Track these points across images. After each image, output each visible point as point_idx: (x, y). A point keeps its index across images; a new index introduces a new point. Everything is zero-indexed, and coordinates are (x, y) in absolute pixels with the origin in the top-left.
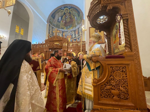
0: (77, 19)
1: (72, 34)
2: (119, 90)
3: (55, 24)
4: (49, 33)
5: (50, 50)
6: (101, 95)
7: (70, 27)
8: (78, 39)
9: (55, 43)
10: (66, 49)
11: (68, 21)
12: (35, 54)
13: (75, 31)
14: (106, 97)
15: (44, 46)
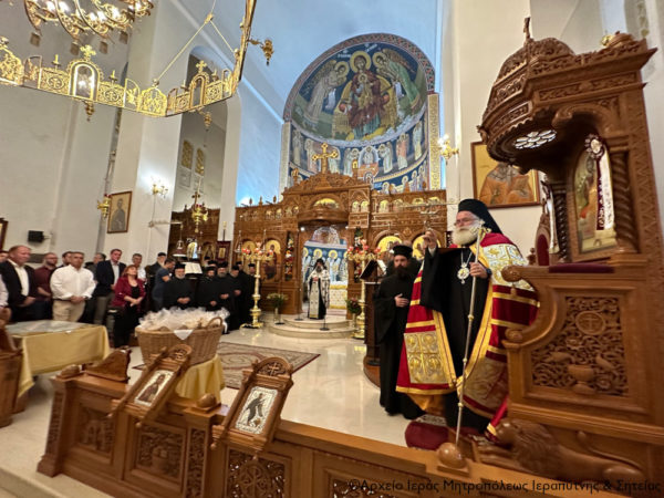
0: (404, 92)
1: (383, 155)
2: (593, 367)
3: (314, 120)
4: (292, 159)
5: (303, 229)
6: (535, 378)
7: (372, 128)
8: (410, 179)
9: (323, 202)
10: (363, 223)
11: (366, 102)
12: (248, 243)
13: (394, 143)
14: (551, 382)
15: (279, 211)
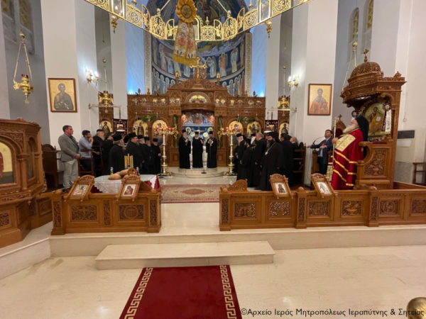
4: (153, 59)
6: (365, 173)
7: (203, 44)
10: (223, 113)
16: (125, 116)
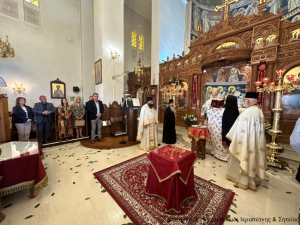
10: (269, 56)
15: (187, 61)
16: (157, 83)
